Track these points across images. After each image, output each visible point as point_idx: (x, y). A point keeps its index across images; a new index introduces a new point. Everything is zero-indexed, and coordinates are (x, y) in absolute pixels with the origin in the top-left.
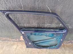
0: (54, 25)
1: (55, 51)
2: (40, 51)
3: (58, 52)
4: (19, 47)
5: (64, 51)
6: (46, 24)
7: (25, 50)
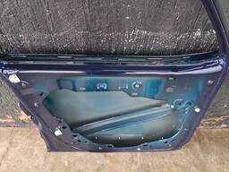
0: (165, 38)
1: (166, 160)
2: (108, 161)
3: (176, 165)
4: (18, 148)
5: (202, 157)
6: (130, 30)
7: (42, 162)
